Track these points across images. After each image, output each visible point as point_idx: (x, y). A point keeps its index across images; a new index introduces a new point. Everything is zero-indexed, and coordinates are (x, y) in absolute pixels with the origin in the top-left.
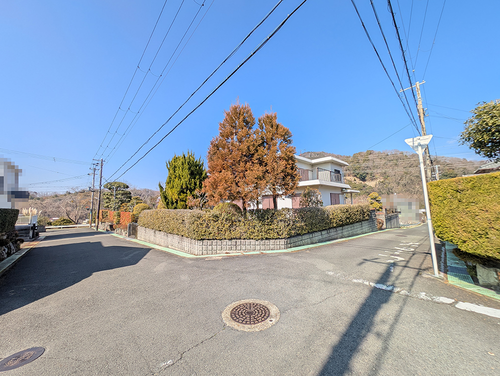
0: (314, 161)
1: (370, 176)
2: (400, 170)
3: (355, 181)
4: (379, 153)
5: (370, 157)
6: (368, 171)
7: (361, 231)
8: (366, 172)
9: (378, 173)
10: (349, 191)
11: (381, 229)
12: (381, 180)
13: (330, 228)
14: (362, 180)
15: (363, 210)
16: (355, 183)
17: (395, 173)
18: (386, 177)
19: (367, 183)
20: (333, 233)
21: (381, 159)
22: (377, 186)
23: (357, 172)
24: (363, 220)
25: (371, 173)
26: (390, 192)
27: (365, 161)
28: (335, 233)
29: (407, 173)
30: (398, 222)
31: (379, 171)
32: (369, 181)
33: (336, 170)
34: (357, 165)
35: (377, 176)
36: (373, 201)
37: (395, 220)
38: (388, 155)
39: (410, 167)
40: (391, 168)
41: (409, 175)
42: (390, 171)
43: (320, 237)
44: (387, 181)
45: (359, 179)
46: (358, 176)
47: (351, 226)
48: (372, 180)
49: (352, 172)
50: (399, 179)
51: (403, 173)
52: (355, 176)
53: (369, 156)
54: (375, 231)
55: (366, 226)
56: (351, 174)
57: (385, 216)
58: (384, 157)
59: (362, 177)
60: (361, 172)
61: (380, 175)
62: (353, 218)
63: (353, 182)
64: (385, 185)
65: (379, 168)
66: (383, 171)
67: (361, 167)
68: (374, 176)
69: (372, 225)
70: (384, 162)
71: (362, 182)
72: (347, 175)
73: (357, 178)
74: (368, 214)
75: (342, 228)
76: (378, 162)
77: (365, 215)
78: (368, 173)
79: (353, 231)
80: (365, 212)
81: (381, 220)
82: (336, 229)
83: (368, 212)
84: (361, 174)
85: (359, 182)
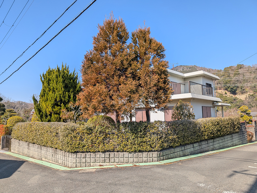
0: (186, 75)
1: (240, 90)
3: (226, 94)
4: (249, 67)
5: (241, 71)
6: (239, 85)
7: (232, 143)
8: (236, 85)
9: (248, 87)
10: (220, 104)
11: (251, 141)
12: (251, 94)
13: (201, 141)
15: (233, 123)
16: (226, 97)
18: (256, 91)
19: (237, 96)
20: (204, 145)
21: (250, 73)
22: (247, 99)
23: (228, 85)
24: (233, 133)
25: (242, 87)
27: (235, 74)
28: (206, 145)
31: (249, 85)
32: (240, 94)
33: (207, 84)
34: (228, 79)
35: (247, 90)
36: (243, 114)
43: (192, 149)
45: (230, 93)
46: (229, 90)
47: (222, 138)
48: (242, 93)
52: (226, 89)
53: (239, 70)
54: (245, 144)
55: (236, 139)
56: (222, 87)
57: (255, 129)
58: (253, 71)
59: (233, 91)
60: (232, 86)
61: (250, 89)
62: (224, 130)
63: (224, 96)
64: (255, 99)
65: (249, 82)
66: (253, 85)
67: (232, 80)
68: (244, 90)
69: (242, 137)
70: (254, 76)
71: (232, 95)
72: (219, 88)
73: (228, 91)
74: (238, 127)
75: (213, 141)
76: (247, 76)
77: (235, 127)
78: (238, 87)
79: (224, 143)
80: (235, 125)
81: (251, 132)
82: (208, 142)
83: (238, 125)
84: (232, 87)
85: (229, 96)
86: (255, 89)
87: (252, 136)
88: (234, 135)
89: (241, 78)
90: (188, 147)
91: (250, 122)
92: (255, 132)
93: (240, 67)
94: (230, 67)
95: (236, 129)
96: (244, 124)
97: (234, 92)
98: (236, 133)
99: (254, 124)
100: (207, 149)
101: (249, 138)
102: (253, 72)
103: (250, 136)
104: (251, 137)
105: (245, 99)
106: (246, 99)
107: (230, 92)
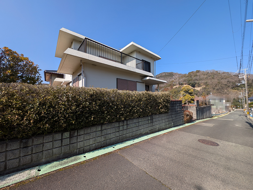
1: (197, 85)
4: (203, 71)
17: (212, 82)
21: (204, 75)
25: (198, 83)
27: (195, 76)
29: (219, 83)
30: (210, 113)
32: (197, 87)
33: (143, 60)
34: (190, 78)
38: (208, 73)
39: (221, 79)
40: (210, 80)
42: (209, 82)
44: (207, 87)
48: (199, 87)
51: (217, 83)
53: (197, 73)
54: (180, 125)
56: (186, 83)
61: (203, 84)
65: (203, 80)
66: (205, 82)
67: (193, 79)
71: (193, 88)
78: (196, 83)
84: (192, 83)
86: (206, 84)
87: (191, 116)
91: (192, 102)
92: (196, 111)
93: (198, 71)
95: (161, 108)
96: (178, 103)
97: (193, 86)
98: (161, 113)
99: (196, 103)
101: (186, 118)
103: (187, 115)
104: (188, 117)
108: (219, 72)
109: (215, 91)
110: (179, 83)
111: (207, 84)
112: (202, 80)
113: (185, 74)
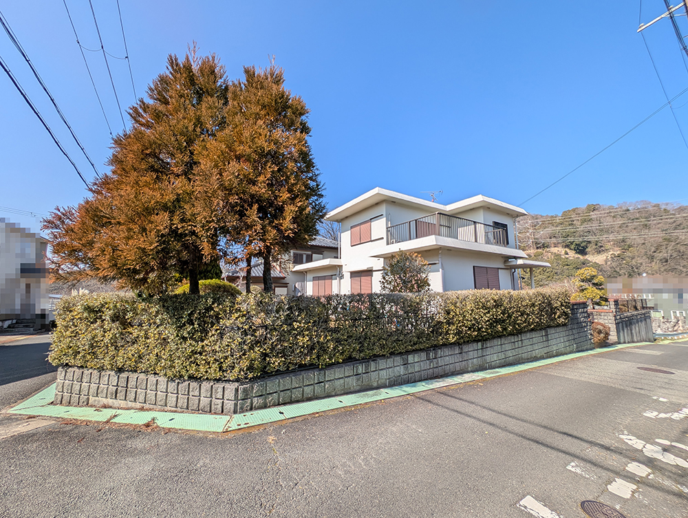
0: (449, 208)
1: (594, 247)
2: (655, 235)
3: (567, 254)
4: (611, 207)
5: (593, 215)
6: (591, 238)
7: (546, 350)
8: (586, 239)
9: (609, 242)
11: (604, 344)
12: (616, 253)
14: (579, 253)
16: (567, 258)
17: (645, 239)
18: (626, 247)
19: (589, 257)
20: (447, 358)
21: (614, 217)
22: (609, 263)
23: (571, 239)
24: (549, 327)
25: (597, 242)
26: (633, 272)
27: (584, 221)
28: (458, 358)
29: (669, 240)
30: (649, 329)
31: (611, 237)
32: (593, 254)
33: (495, 223)
34: (569, 229)
35: (608, 246)
36: (585, 285)
37: (642, 325)
38: (628, 210)
39: (675, 229)
40: (635, 231)
41: (673, 244)
42: (633, 237)
43: (401, 370)
44: (628, 254)
45: (574, 252)
46: (572, 247)
47: (512, 339)
48: (599, 252)
49: (560, 240)
50: (653, 249)
51: (661, 240)
52: (567, 246)
53: (592, 213)
54: (587, 350)
55: (558, 339)
56: (558, 243)
57: (615, 316)
58: (620, 213)
59: (580, 248)
60: (578, 240)
61: (614, 244)
62: (518, 320)
63: (563, 257)
64: (624, 262)
65: (612, 232)
66: (620, 237)
67: (577, 231)
68: (602, 246)
69: (576, 336)
70: (621, 222)
71: (579, 256)
72: (552, 245)
73: (571, 249)
74: (564, 312)
75: (482, 346)
76: (608, 222)
77: (555, 313)
78: (590, 242)
79: (520, 351)
80: (556, 307)
81: (602, 325)
82: (462, 349)
83: (563, 308)
84: (577, 243)
85: (574, 257)
86: (624, 244)
87: (607, 334)
88: (551, 331)
89: (595, 226)
90: (382, 363)
91: (603, 303)
92: (616, 324)
93: (594, 208)
94: (574, 210)
95: (559, 317)
96: (582, 306)
97: (582, 250)
98: (558, 326)
99: (613, 306)
100: (458, 367)
101: (597, 338)
102: (618, 216)
103: (600, 332)
104: (602, 335)
105: (604, 263)
106: (606, 262)
107: (575, 250)
108: (663, 207)
109: (655, 265)
110: (536, 243)
111: (628, 243)
112: (607, 232)
113: (552, 217)
